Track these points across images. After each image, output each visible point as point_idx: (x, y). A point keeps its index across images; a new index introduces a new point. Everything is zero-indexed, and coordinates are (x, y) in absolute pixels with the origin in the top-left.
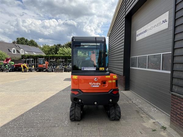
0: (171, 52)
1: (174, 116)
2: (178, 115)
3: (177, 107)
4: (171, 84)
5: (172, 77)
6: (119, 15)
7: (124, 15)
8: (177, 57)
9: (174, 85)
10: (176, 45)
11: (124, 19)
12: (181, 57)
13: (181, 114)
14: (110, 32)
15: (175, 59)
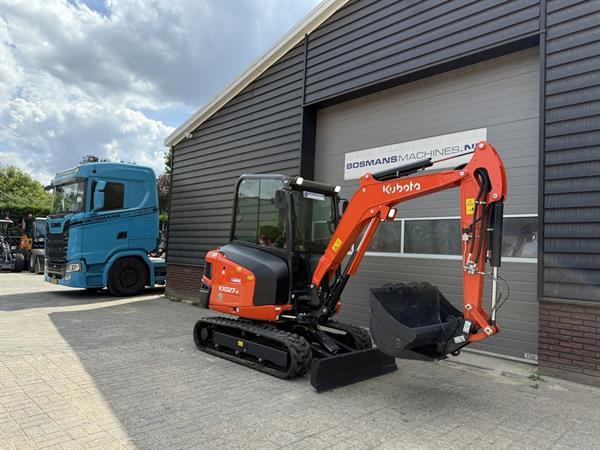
0: (537, 215)
1: (551, 348)
2: (562, 344)
3: (560, 326)
4: (541, 281)
5: (541, 266)
6: (256, 93)
7: (300, 102)
8: (553, 226)
9: (547, 282)
10: (550, 202)
11: (300, 111)
12: (565, 226)
13: (574, 339)
14: (187, 135)
15: (548, 229)
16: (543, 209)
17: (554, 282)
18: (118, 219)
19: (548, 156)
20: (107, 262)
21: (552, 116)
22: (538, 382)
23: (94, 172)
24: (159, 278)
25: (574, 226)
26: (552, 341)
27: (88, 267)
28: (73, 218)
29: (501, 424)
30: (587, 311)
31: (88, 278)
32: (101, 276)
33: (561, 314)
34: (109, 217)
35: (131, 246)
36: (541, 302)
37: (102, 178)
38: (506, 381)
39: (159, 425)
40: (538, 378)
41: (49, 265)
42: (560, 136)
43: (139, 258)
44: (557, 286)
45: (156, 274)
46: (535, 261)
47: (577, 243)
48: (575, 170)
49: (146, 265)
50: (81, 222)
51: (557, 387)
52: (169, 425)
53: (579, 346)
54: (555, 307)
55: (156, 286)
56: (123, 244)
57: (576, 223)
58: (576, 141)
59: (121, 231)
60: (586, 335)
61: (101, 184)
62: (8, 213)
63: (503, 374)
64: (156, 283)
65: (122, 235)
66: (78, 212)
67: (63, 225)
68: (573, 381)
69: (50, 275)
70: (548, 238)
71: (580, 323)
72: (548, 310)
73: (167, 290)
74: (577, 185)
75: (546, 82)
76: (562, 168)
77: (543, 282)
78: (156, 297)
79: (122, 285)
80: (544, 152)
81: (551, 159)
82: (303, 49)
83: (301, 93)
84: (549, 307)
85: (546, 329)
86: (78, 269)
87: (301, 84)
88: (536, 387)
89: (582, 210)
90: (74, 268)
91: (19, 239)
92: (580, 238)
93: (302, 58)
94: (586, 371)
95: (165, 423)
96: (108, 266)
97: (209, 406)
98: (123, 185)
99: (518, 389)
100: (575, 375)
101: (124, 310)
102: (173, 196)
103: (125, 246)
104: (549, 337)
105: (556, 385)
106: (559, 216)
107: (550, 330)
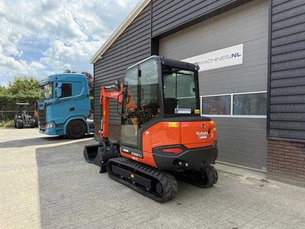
0: (266, 92)
1: (274, 164)
2: (279, 162)
3: (279, 152)
4: (269, 128)
5: (269, 119)
6: (129, 33)
7: (149, 36)
8: (275, 97)
9: (272, 129)
10: (274, 84)
11: (150, 40)
12: (282, 97)
13: (286, 160)
14: (99, 57)
15: (272, 99)
16: (270, 88)
17: (275, 129)
18: (70, 102)
19: (273, 58)
20: (65, 123)
21: (275, 35)
22: (264, 183)
23: (56, 78)
24: (92, 130)
25: (287, 97)
26: (274, 161)
27: (56, 125)
28: (47, 102)
29: (230, 207)
30: (293, 144)
31: (57, 130)
32: (63, 129)
33: (279, 146)
34: (65, 100)
35: (77, 114)
36: (269, 140)
37: (60, 81)
38: (248, 182)
39: (54, 205)
40: (266, 181)
41: (40, 125)
42: (279, 46)
43: (81, 120)
44: (277, 131)
45: (90, 128)
46: (265, 117)
47: (288, 106)
48: (288, 65)
49: (85, 123)
50: (52, 103)
51: (274, 186)
52: (58, 205)
53: (289, 164)
54: (276, 143)
55: (91, 133)
56: (73, 113)
57: (288, 95)
58: (288, 48)
59: (72, 107)
60: (292, 158)
61: (60, 85)
62: (28, 100)
63: (247, 179)
64: (91, 132)
65: (72, 109)
66: (50, 99)
67: (44, 105)
68: (285, 182)
69: (41, 129)
70: (272, 104)
71: (289, 151)
72: (272, 144)
73: (95, 135)
74: (288, 73)
75: (272, 15)
76: (280, 64)
77: (270, 128)
78: (90, 139)
79: (74, 133)
80: (271, 55)
81: (274, 59)
82: (150, 7)
83: (150, 31)
84: (273, 142)
85: (271, 154)
86: (51, 126)
87: (150, 26)
88: (262, 186)
89: (291, 88)
90: (50, 126)
91: (34, 112)
92: (290, 104)
93: (150, 12)
94: (293, 177)
95: (57, 204)
96: (66, 124)
97: (83, 195)
98: (71, 84)
99: (251, 187)
100: (286, 179)
101: (71, 146)
102: (96, 89)
103: (74, 114)
104: (273, 159)
105: (274, 185)
106: (278, 91)
107: (273, 155)
